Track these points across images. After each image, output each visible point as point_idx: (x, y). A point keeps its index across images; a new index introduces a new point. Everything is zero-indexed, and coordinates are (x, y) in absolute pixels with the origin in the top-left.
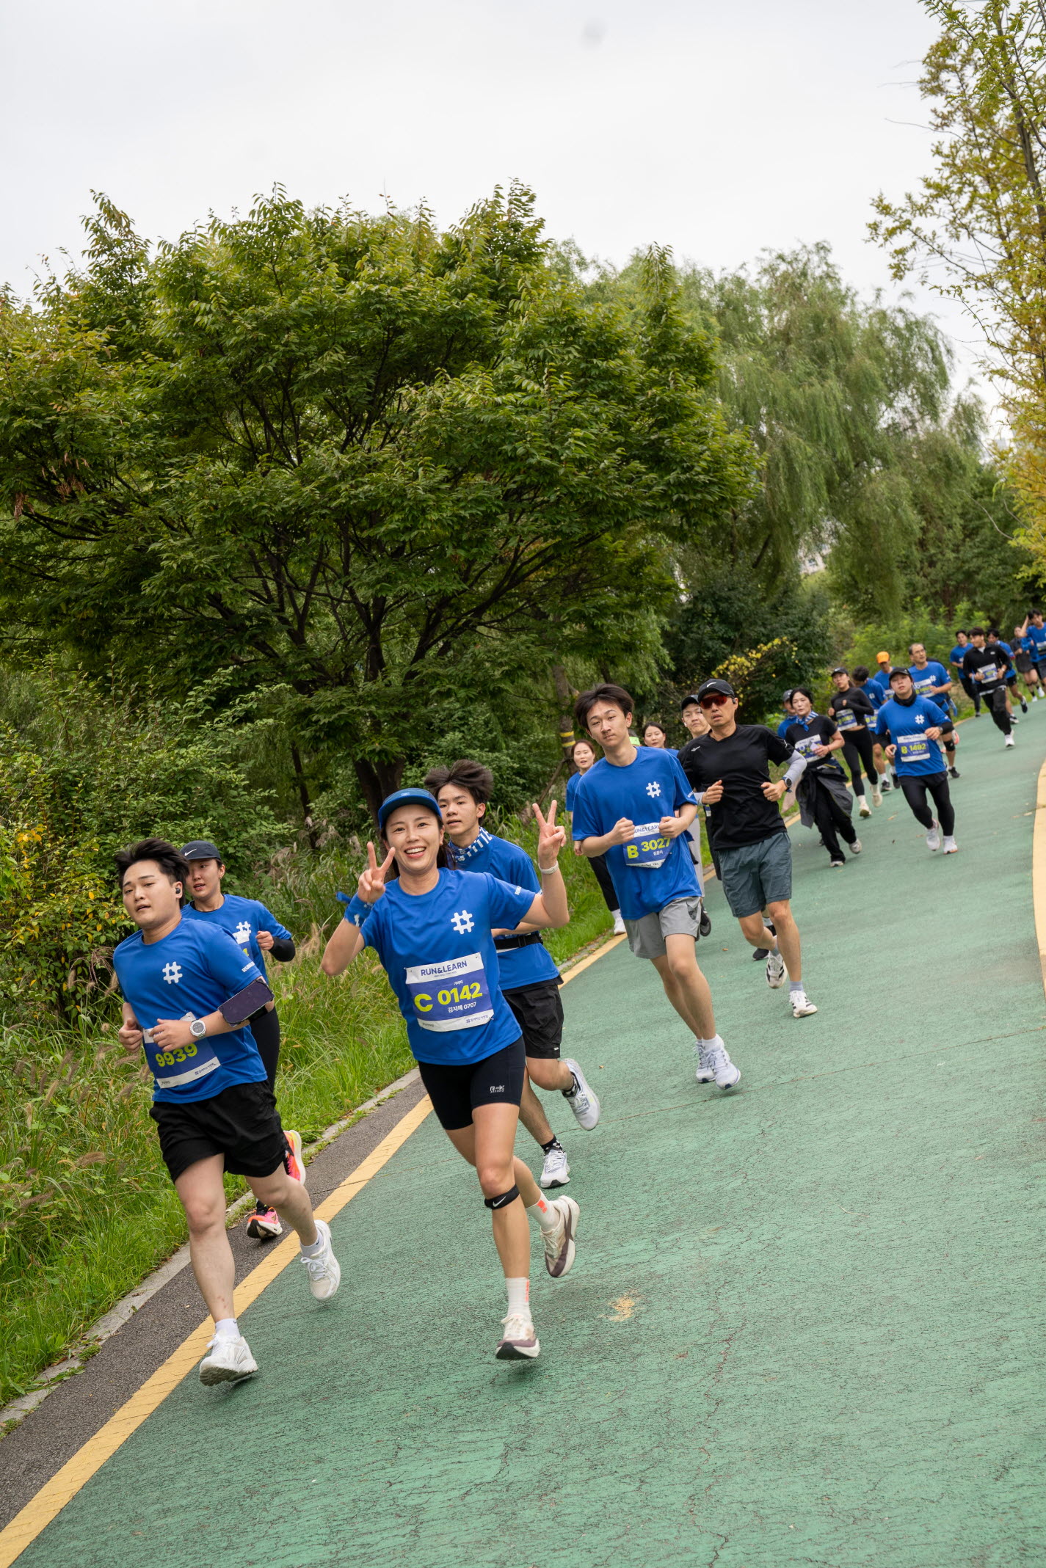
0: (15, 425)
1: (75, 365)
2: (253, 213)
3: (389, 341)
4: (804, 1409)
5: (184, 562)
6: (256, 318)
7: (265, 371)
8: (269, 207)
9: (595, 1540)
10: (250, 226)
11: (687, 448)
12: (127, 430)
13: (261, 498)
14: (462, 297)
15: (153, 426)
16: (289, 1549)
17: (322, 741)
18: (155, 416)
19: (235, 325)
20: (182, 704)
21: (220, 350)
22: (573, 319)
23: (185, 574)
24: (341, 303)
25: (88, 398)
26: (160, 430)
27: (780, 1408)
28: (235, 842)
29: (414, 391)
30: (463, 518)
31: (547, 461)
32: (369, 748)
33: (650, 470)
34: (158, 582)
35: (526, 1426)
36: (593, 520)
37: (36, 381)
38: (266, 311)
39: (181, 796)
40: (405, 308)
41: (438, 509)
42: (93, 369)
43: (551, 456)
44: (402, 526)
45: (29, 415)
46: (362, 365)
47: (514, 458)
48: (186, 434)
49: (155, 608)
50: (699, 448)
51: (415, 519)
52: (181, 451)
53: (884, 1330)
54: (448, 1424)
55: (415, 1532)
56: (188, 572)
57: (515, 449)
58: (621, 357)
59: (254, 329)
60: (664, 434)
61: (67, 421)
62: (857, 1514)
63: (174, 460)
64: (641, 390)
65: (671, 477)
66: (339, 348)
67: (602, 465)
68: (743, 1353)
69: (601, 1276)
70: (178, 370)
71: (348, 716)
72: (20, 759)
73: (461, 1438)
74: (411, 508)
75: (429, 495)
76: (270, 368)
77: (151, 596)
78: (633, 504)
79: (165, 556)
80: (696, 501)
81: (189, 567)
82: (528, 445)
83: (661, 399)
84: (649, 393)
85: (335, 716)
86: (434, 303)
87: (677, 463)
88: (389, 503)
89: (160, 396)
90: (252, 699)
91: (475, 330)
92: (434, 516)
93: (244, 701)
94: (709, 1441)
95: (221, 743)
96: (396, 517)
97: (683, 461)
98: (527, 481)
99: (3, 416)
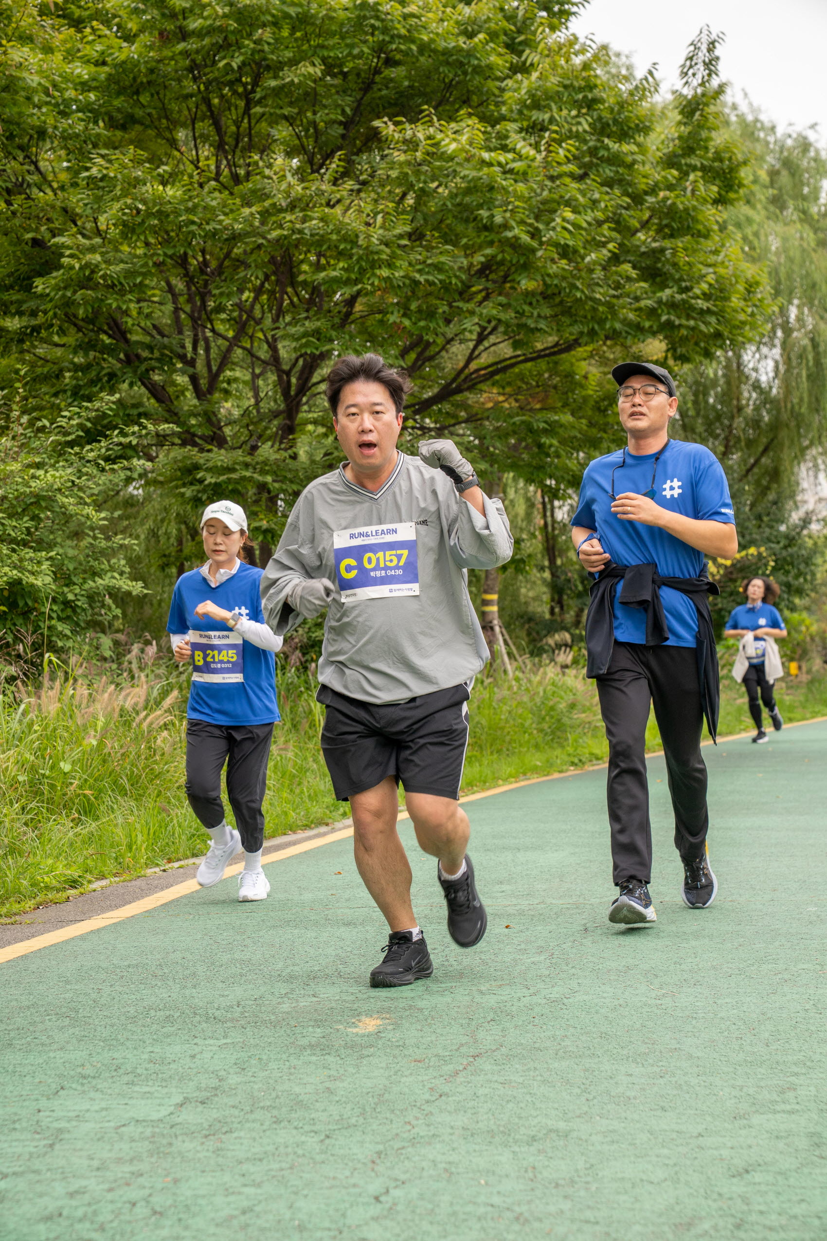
1: (10, 9)
3: (377, 71)
4: (537, 1109)
5: (87, 265)
7: (228, 69)
9: (252, 1169)
11: (691, 266)
12: (57, 105)
13: (192, 210)
14: (471, 35)
15: (85, 108)
18: (92, 96)
19: (203, 7)
20: (53, 420)
21: (184, 35)
22: (591, 87)
23: (86, 280)
24: (332, 9)
26: (93, 113)
27: (510, 1105)
28: (77, 588)
29: (392, 127)
30: (416, 283)
31: (525, 238)
32: (255, 524)
33: (643, 279)
34: (53, 282)
35: (216, 1089)
36: (566, 320)
39: (26, 522)
40: (403, 32)
41: (390, 266)
42: (30, 21)
43: (533, 236)
44: (345, 276)
46: (344, 91)
47: (489, 227)
48: (124, 127)
50: (705, 270)
51: (362, 271)
52: (114, 143)
53: (655, 1068)
54: (126, 1079)
55: (51, 1146)
56: (90, 279)
57: (493, 216)
58: (637, 144)
59: (225, 16)
60: (667, 243)
62: (561, 1182)
64: (653, 190)
65: (665, 294)
66: (317, 61)
67: (588, 259)
68: (487, 1067)
70: (132, 51)
73: (137, 1088)
74: (360, 258)
75: (383, 247)
76: (235, 66)
77: (43, 296)
78: (614, 313)
79: (68, 252)
80: (688, 327)
81: (93, 272)
82: (508, 215)
83: (674, 204)
84: (662, 194)
85: (222, 478)
86: (437, 34)
87: (674, 280)
88: (337, 247)
89: (103, 77)
90: (134, 433)
91: (478, 79)
92: (385, 272)
93: (123, 434)
94: (417, 1119)
95: (87, 474)
96: (341, 265)
97: (681, 279)
98: (500, 257)
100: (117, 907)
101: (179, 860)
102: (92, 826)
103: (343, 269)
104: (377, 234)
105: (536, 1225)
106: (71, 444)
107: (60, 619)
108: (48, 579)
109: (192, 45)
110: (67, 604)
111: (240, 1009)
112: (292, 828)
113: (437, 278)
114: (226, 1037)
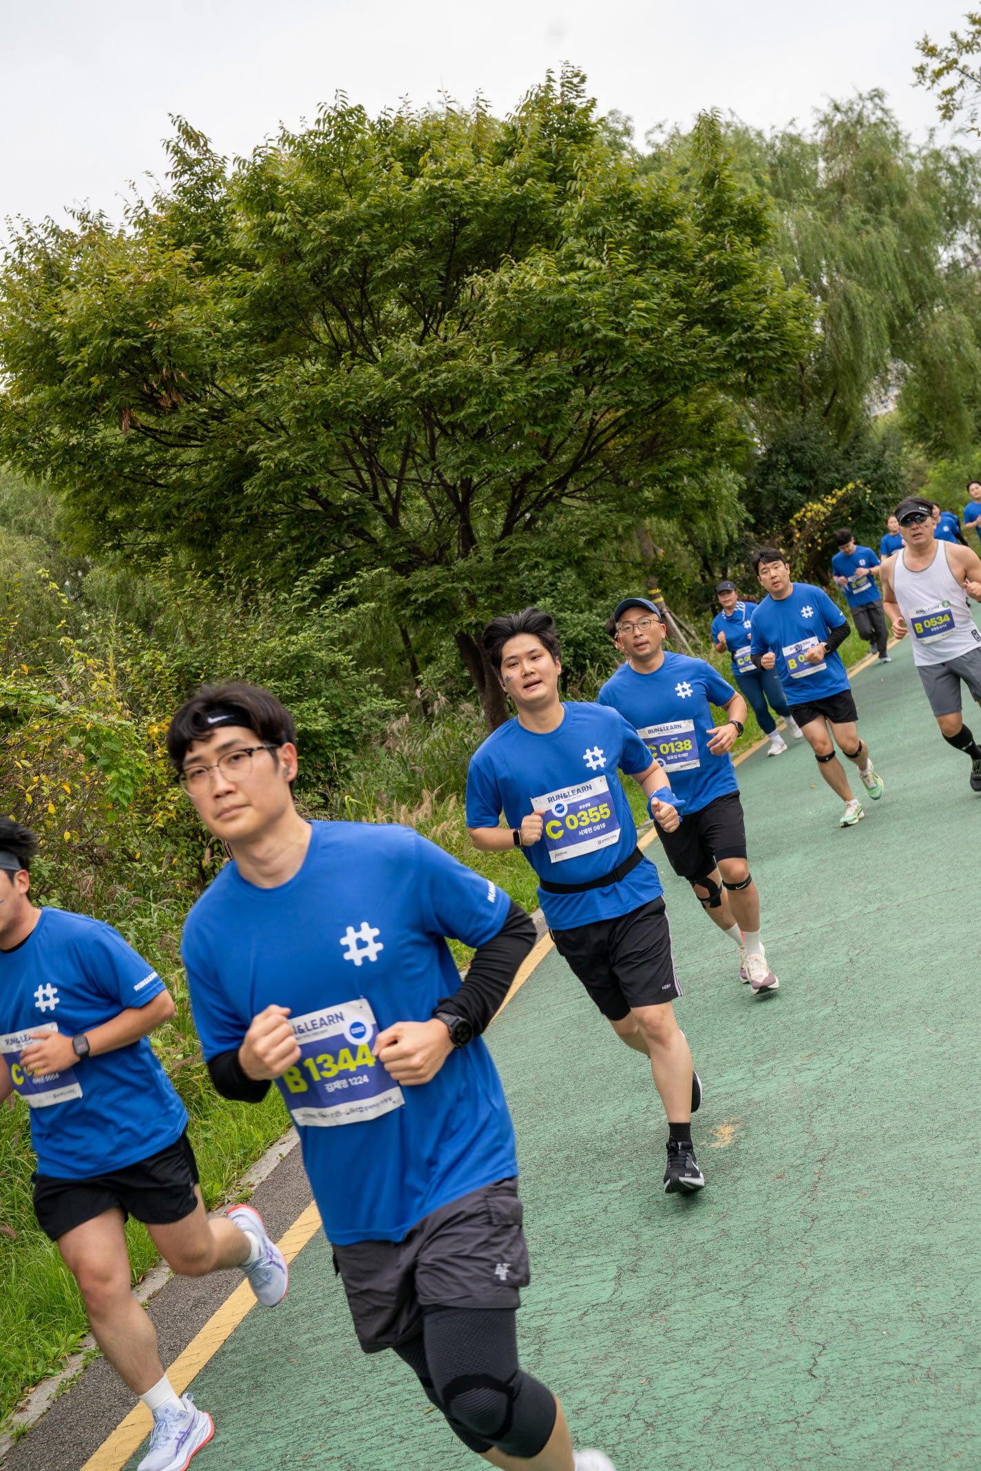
0: (116, 345)
1: (166, 283)
2: (318, 121)
3: (456, 233)
4: (894, 1222)
5: (280, 461)
6: (330, 222)
7: (342, 273)
8: (333, 114)
9: (702, 1352)
10: (316, 134)
11: (747, 308)
12: (219, 341)
13: (346, 394)
14: (521, 183)
15: (242, 335)
17: (422, 618)
18: (243, 324)
19: (311, 231)
20: (290, 592)
21: (299, 256)
22: (628, 194)
23: (284, 472)
24: (407, 200)
25: (180, 314)
26: (248, 337)
27: (872, 1221)
28: (348, 718)
29: (482, 279)
30: (537, 397)
31: (613, 334)
32: (466, 622)
33: (713, 333)
34: (258, 482)
35: (637, 1249)
36: (661, 386)
37: (131, 302)
38: (338, 215)
39: (295, 680)
40: (468, 200)
41: (514, 390)
42: (182, 286)
43: (617, 330)
44: (480, 409)
45: (127, 335)
46: (434, 257)
47: (581, 335)
48: (273, 339)
49: (259, 506)
50: (758, 307)
51: (492, 402)
52: (271, 355)
53: (968, 1143)
54: (566, 1250)
56: (284, 470)
57: (581, 326)
58: (677, 227)
59: (328, 233)
60: (724, 296)
61: (162, 338)
62: (946, 1318)
63: (264, 365)
64: (699, 256)
65: (733, 337)
66: (409, 244)
67: (666, 333)
68: (836, 1172)
70: (261, 279)
71: (443, 593)
72: (146, 657)
73: (578, 1263)
74: (488, 391)
75: (503, 377)
76: (346, 270)
77: (255, 496)
78: (699, 368)
79: (262, 456)
80: (758, 358)
81: (286, 465)
82: (593, 321)
83: (719, 263)
84: (707, 258)
85: (432, 594)
86: (495, 191)
87: (737, 323)
88: (467, 389)
89: (246, 305)
90: (354, 585)
91: (536, 213)
92: (509, 397)
93: (344, 588)
94: (805, 1256)
95: (328, 627)
96: (474, 401)
97: (743, 321)
98: (596, 355)
99: (105, 338)
103: (478, 404)
104: (495, 369)
105: (945, 1380)
106: (309, 607)
107: (342, 746)
108: (326, 720)
109: (309, 262)
110: (344, 732)
111: (618, 1137)
113: (550, 387)
114: (621, 1177)
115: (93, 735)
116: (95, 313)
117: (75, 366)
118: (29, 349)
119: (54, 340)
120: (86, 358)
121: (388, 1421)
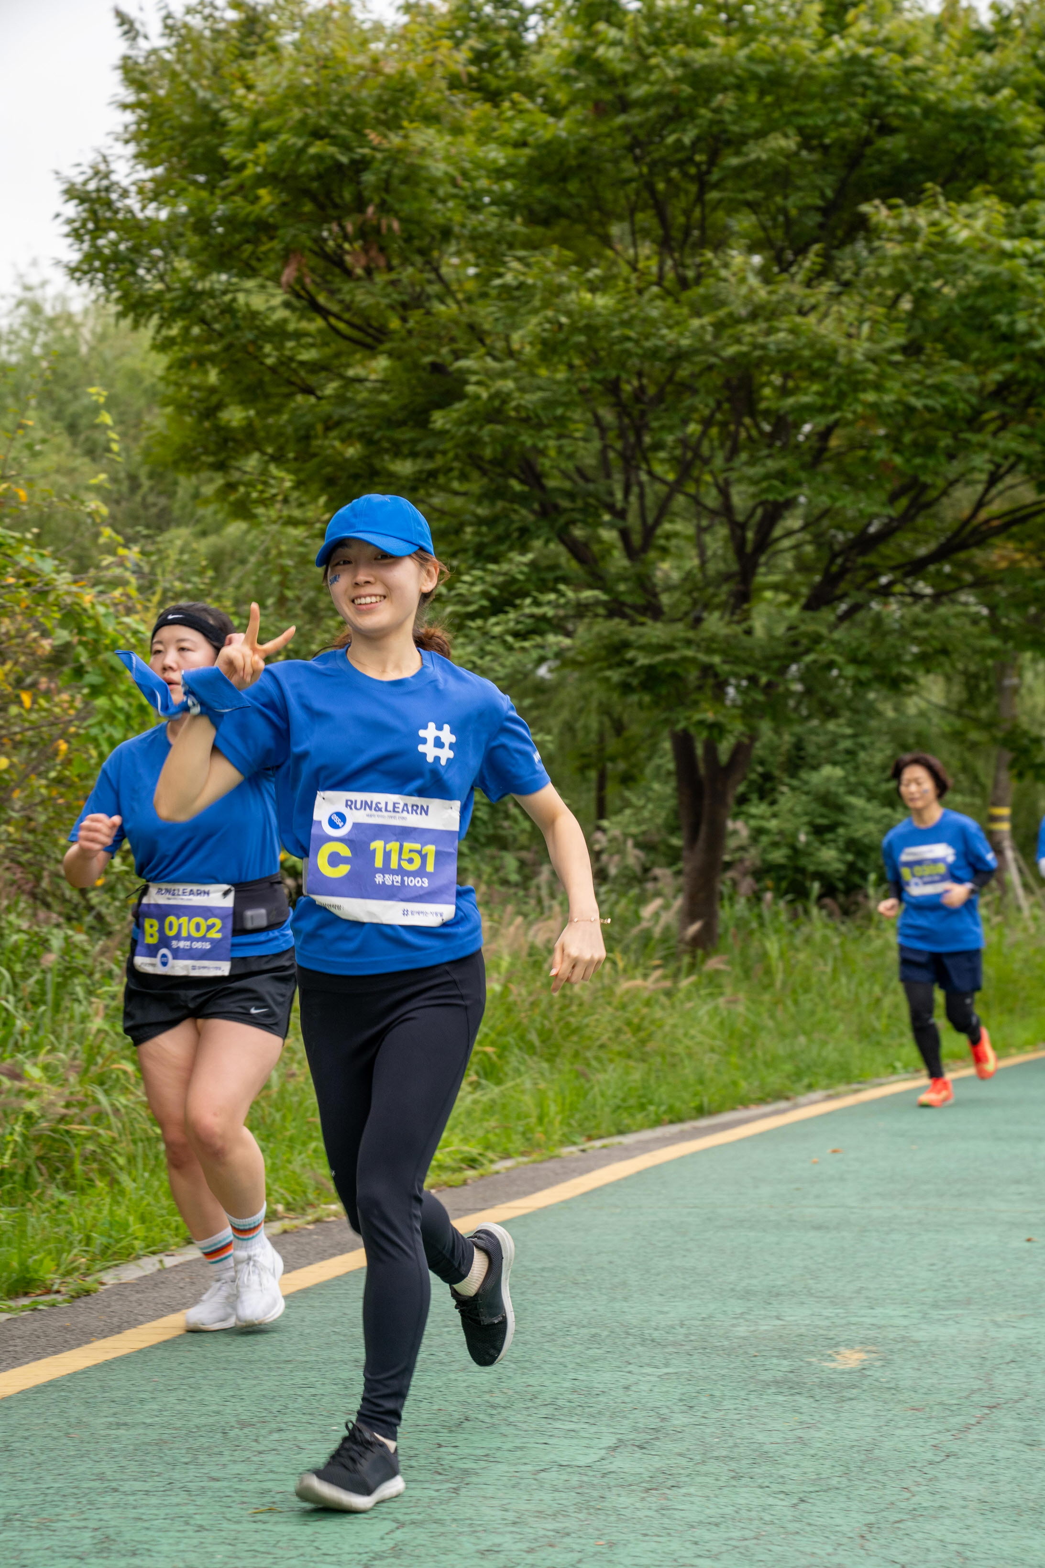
0: (312, 150)
1: (413, 83)
3: (868, 142)
5: (497, 394)
6: (684, 64)
7: (678, 144)
9: (707, 1536)
12: (465, 198)
13: (628, 323)
14: (991, 92)
15: (500, 200)
16: (272, 1476)
17: (636, 691)
18: (509, 186)
19: (650, 70)
21: (624, 105)
23: (497, 412)
24: (812, 66)
25: (421, 135)
26: (510, 206)
29: (884, 212)
30: (911, 410)
32: (698, 717)
34: (455, 415)
35: (656, 1430)
37: (355, 95)
38: (700, 57)
40: (904, 90)
41: (878, 387)
42: (438, 96)
44: (819, 401)
45: (335, 140)
46: (824, 168)
47: (1008, 337)
48: (546, 223)
51: (842, 395)
52: (532, 245)
54: (544, 1411)
55: (456, 1490)
56: (499, 411)
57: (1013, 323)
59: (677, 80)
61: (383, 162)
66: (791, 131)
68: (1008, 1422)
69: (828, 1328)
71: (676, 663)
73: (558, 1425)
74: (840, 379)
75: (869, 365)
76: (687, 141)
77: (442, 434)
79: (474, 378)
81: (504, 402)
82: (1034, 320)
85: (658, 659)
86: (948, 92)
88: (809, 366)
89: (523, 161)
90: (549, 603)
91: (1000, 147)
92: (870, 397)
93: (537, 603)
94: (918, 1484)
95: (491, 653)
96: (815, 388)
98: (1022, 375)
99: (298, 135)
100: (526, 1194)
101: (601, 1137)
102: (494, 1091)
103: (818, 393)
104: (861, 349)
106: (472, 616)
109: (634, 117)
111: (683, 1331)
112: (744, 1102)
113: (938, 402)
114: (667, 1365)
115: (90, 637)
116: (297, 95)
117: (242, 167)
118: (184, 129)
119: (224, 124)
120: (263, 160)
121: (191, 1509)
